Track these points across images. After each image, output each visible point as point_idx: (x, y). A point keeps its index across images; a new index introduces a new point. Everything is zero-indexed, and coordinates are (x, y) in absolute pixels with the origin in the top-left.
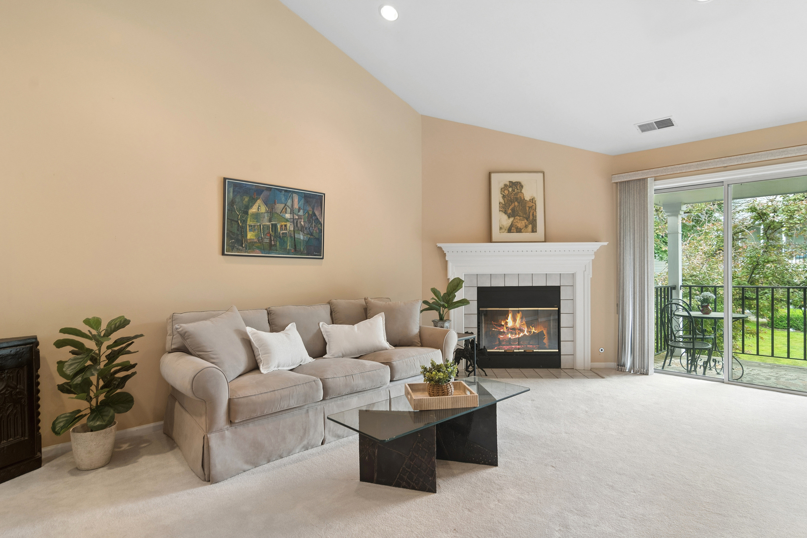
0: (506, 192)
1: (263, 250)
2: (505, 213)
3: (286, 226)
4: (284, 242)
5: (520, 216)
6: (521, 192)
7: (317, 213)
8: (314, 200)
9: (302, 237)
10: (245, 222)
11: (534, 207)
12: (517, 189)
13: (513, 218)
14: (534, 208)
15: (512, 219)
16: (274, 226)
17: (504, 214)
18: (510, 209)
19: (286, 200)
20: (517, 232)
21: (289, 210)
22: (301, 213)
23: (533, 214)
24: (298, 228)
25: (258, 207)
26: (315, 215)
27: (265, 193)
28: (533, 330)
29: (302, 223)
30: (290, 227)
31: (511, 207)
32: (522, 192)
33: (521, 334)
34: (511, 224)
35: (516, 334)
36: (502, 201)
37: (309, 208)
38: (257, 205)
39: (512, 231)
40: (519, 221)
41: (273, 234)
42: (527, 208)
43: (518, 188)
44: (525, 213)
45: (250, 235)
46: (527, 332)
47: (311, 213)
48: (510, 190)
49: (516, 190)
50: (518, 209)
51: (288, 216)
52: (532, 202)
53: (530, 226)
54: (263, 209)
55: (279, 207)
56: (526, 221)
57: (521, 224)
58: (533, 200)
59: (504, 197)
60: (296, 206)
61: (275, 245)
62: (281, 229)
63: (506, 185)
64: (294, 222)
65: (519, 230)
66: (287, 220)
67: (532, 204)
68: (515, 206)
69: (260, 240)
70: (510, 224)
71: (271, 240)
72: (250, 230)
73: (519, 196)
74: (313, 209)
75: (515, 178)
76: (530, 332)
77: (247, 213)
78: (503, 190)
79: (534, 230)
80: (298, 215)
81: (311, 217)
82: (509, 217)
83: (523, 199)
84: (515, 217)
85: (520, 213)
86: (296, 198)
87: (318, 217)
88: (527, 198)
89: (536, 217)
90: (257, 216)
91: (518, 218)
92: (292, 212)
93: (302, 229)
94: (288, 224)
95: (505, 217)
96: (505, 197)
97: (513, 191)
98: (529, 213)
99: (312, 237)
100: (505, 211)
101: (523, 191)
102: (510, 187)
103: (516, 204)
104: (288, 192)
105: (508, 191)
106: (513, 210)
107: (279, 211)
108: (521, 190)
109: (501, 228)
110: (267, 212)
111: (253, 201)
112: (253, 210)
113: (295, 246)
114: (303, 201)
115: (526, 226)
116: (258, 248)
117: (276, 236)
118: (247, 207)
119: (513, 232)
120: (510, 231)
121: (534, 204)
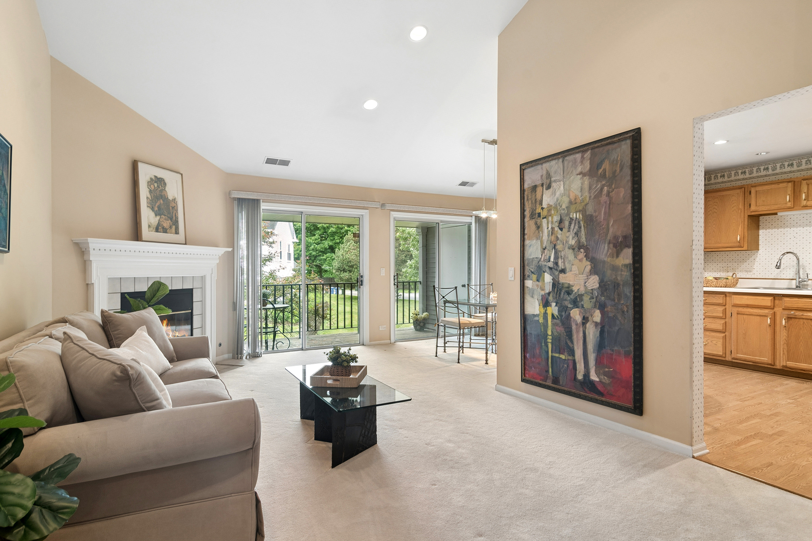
0: (152, 187)
2: (153, 209)
5: (165, 215)
6: (165, 190)
7: (5, 175)
8: (4, 153)
11: (176, 207)
13: (159, 217)
15: (158, 218)
17: (151, 211)
18: (156, 206)
20: (163, 232)
23: (175, 215)
26: (3, 178)
31: (157, 204)
34: (159, 222)
36: (149, 196)
39: (159, 230)
40: (164, 221)
42: (171, 208)
43: (162, 185)
44: (169, 213)
48: (156, 185)
49: (160, 186)
50: (163, 207)
52: (174, 203)
53: (174, 227)
56: (170, 221)
57: (166, 224)
58: (174, 200)
59: (150, 191)
63: (152, 179)
65: (165, 231)
67: (174, 205)
68: (160, 204)
70: (157, 223)
73: (163, 194)
74: (3, 168)
78: (149, 184)
79: (177, 232)
82: (156, 215)
83: (166, 197)
84: (161, 216)
85: (165, 212)
87: (6, 182)
88: (170, 198)
89: (178, 218)
91: (164, 217)
96: (152, 192)
97: (158, 187)
98: (173, 213)
99: (1, 215)
100: (152, 207)
101: (167, 189)
102: (156, 182)
103: (162, 201)
105: (154, 186)
106: (159, 207)
108: (165, 188)
109: (149, 226)
115: (171, 227)
119: (160, 232)
120: (157, 230)
121: (176, 205)
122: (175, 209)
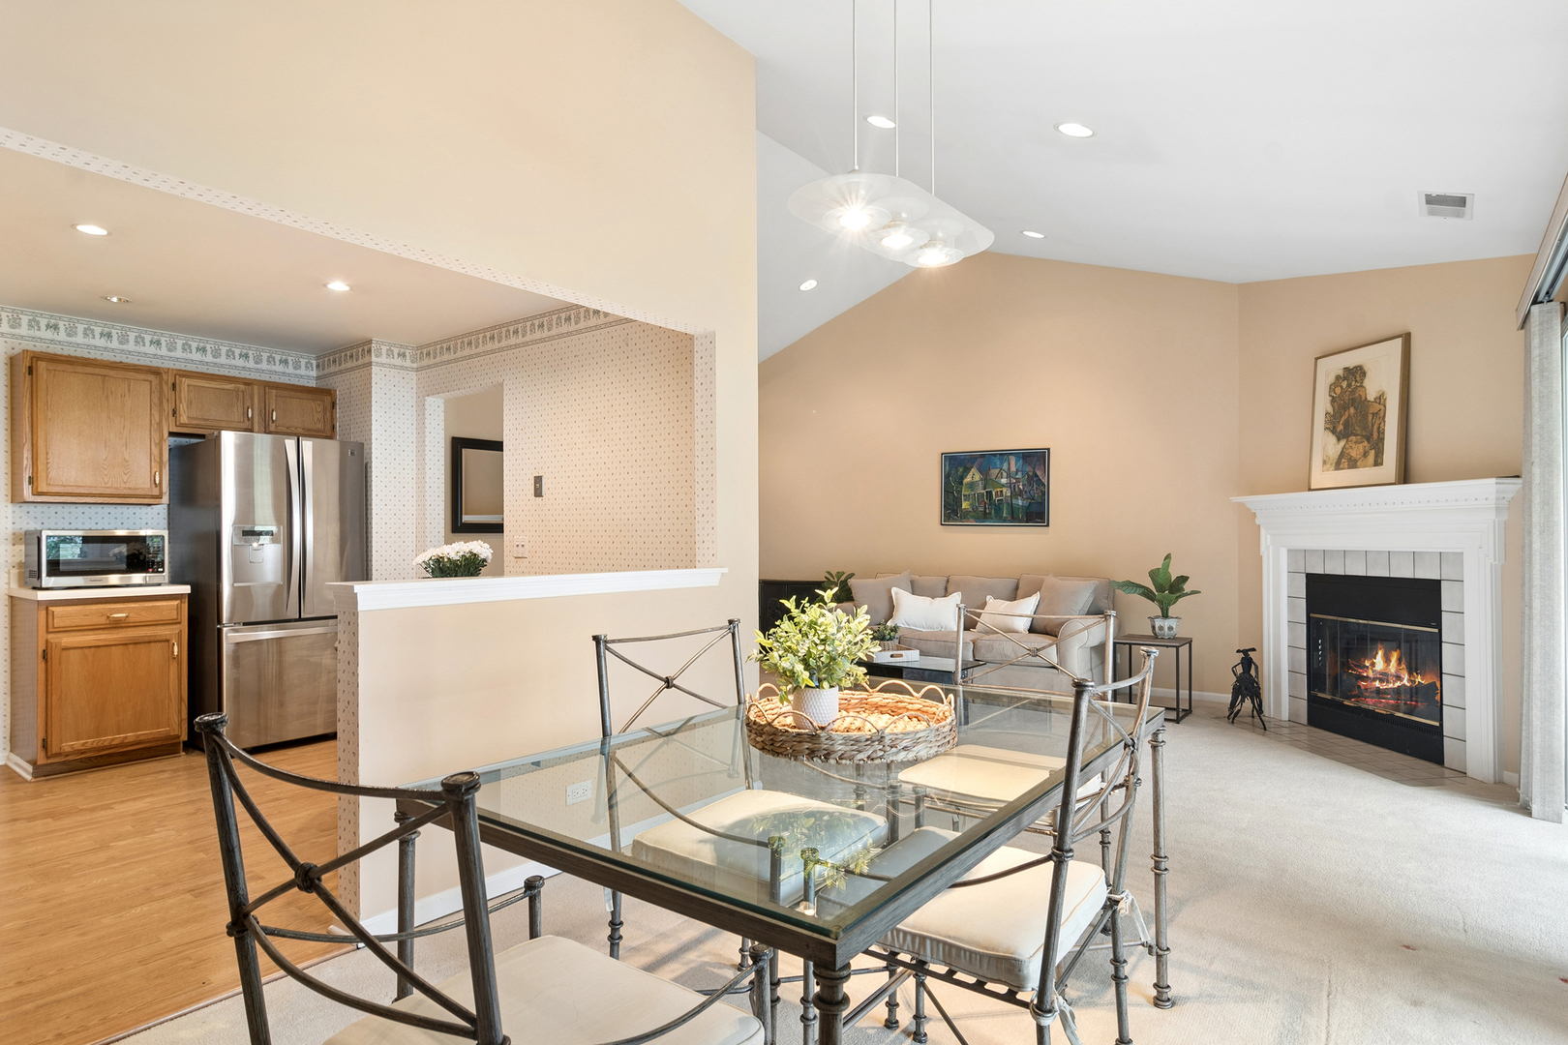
0: (1338, 390)
1: (977, 519)
2: (1333, 432)
3: (1001, 492)
4: (1000, 509)
5: (1357, 435)
6: (1361, 386)
7: (1039, 473)
8: (1036, 459)
9: (1020, 503)
10: (960, 492)
11: (1382, 412)
12: (1356, 381)
13: (1345, 440)
14: (1382, 415)
15: (1343, 443)
16: (989, 494)
17: (1331, 434)
18: (1341, 422)
19: (1002, 464)
20: (1349, 468)
21: (1005, 474)
22: (1019, 475)
23: (1379, 428)
24: (1016, 494)
25: (974, 476)
26: (1037, 476)
27: (979, 460)
28: (1419, 679)
29: (1021, 487)
30: (1007, 492)
31: (1343, 419)
32: (1364, 385)
33: (1398, 684)
34: (1341, 453)
35: (1388, 682)
36: (1330, 410)
37: (1028, 469)
38: (971, 473)
39: (1341, 466)
40: (1354, 446)
41: (987, 502)
42: (1370, 417)
43: (1358, 379)
44: (1365, 428)
45: (965, 505)
46: (1408, 681)
47: (1031, 474)
48: (1344, 384)
49: (1353, 383)
50: (1354, 420)
51: (1004, 481)
52: (1380, 404)
53: (1372, 453)
54: (977, 477)
55: (994, 472)
56: (1366, 443)
57: (1356, 452)
58: (1381, 399)
59: (1333, 400)
60: (1013, 469)
61: (990, 513)
62: (997, 496)
63: (1338, 378)
64: (1010, 485)
65: (1353, 464)
66: (1003, 486)
67: (1378, 407)
68: (1349, 415)
69: (975, 509)
70: (1339, 452)
71: (985, 508)
72: (965, 500)
73: (1357, 395)
74: (1034, 469)
75: (1351, 359)
76: (1413, 682)
77: (961, 483)
78: (1332, 387)
79: (1378, 462)
80: (1016, 479)
81: (1032, 479)
82: (1339, 440)
83: (1363, 399)
84: (1348, 437)
85: (1357, 428)
86: (1013, 460)
87: (1041, 478)
88: (1371, 397)
89: (1383, 433)
90: (972, 485)
91: (1353, 438)
92: (1009, 476)
93: (1020, 493)
94: (1004, 490)
95: (1332, 439)
96: (1336, 402)
97: (1349, 385)
98: (1373, 426)
99: (1033, 501)
100: (1334, 427)
101: (1366, 383)
102: (1345, 379)
103: (1352, 410)
104: (1003, 455)
105: (1342, 387)
106: (1346, 424)
107: (993, 477)
108: (1362, 383)
109: (1325, 462)
110: (982, 480)
111: (967, 470)
112: (968, 479)
113: (1012, 512)
114: (1021, 462)
115: (1365, 455)
116: (973, 517)
117: (990, 504)
118: (962, 478)
119: (1343, 469)
120: (1338, 466)
121: (1382, 407)
122: (1380, 415)
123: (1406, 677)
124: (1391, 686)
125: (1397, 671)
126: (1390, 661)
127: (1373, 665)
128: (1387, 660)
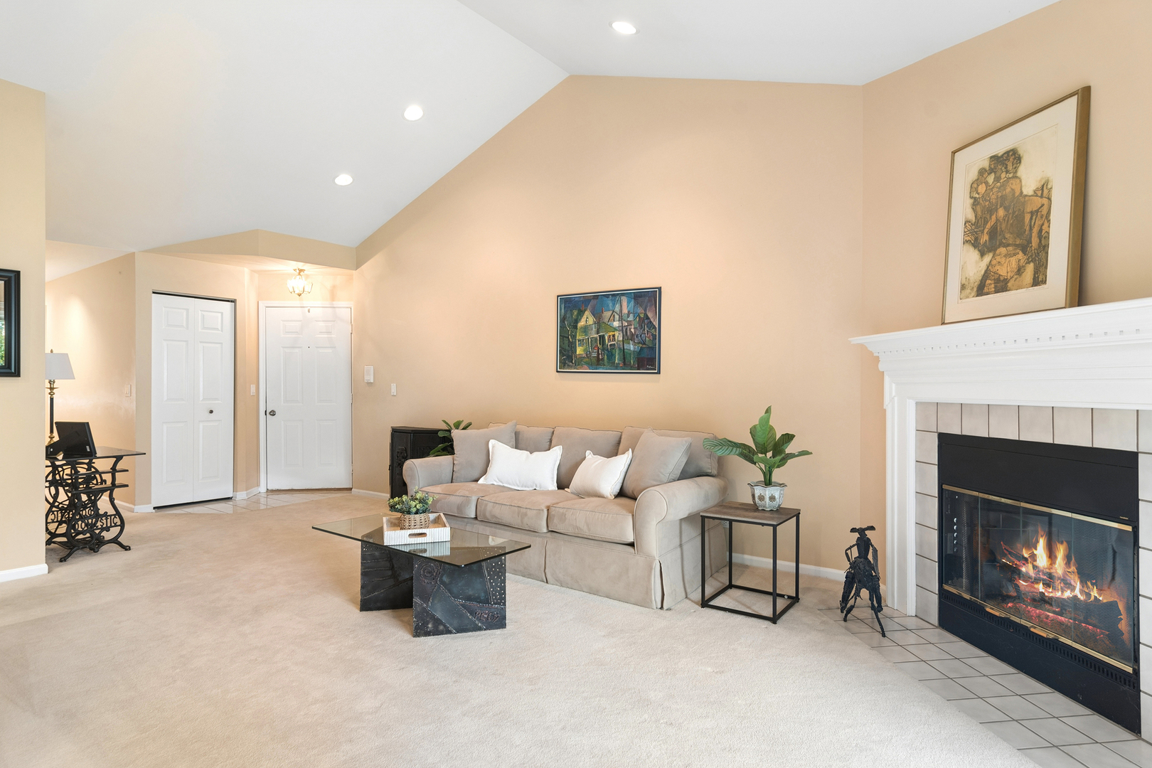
0: (982, 189)
1: (590, 365)
2: (975, 244)
3: (614, 336)
4: (612, 355)
5: (1008, 245)
6: (1015, 177)
7: (650, 315)
8: (648, 299)
9: (632, 347)
10: (574, 337)
11: (1045, 208)
12: (1007, 172)
13: (991, 255)
14: (1044, 211)
15: (988, 258)
16: (602, 338)
17: (972, 249)
18: (986, 231)
19: (614, 305)
20: (996, 292)
21: (617, 317)
22: (631, 318)
23: (1041, 231)
24: (628, 337)
25: (587, 319)
26: (648, 318)
27: (593, 302)
28: (1095, 593)
29: (633, 330)
30: (619, 336)
31: (988, 226)
32: (1019, 174)
33: (1068, 594)
34: (986, 272)
35: (1054, 589)
36: (971, 216)
37: (640, 310)
38: (585, 317)
39: (986, 290)
40: (1003, 260)
41: (600, 346)
42: (1027, 217)
43: (1010, 167)
44: (1020, 234)
45: (580, 350)
46: (1082, 592)
47: (642, 316)
48: (991, 179)
49: (1003, 175)
50: (1004, 226)
51: (616, 324)
52: (1042, 197)
53: (1030, 268)
54: (591, 320)
55: (607, 314)
56: (1021, 255)
57: (1006, 268)
58: (1044, 190)
59: (976, 203)
60: (625, 311)
61: (603, 359)
62: (609, 340)
63: (982, 172)
64: (622, 329)
65: (1002, 286)
66: (615, 329)
67: (1038, 202)
68: (997, 220)
69: (588, 355)
70: (983, 272)
71: (598, 354)
72: (579, 345)
73: (1008, 190)
74: (645, 310)
76: (1088, 595)
77: (576, 327)
78: (974, 187)
79: (1039, 280)
80: (627, 321)
81: (643, 321)
82: (982, 254)
83: (1017, 193)
84: (995, 250)
85: (1008, 236)
86: (624, 300)
87: (652, 320)
88: (1029, 189)
89: (1047, 238)
90: (586, 329)
91: (1002, 250)
92: (621, 319)
93: (632, 337)
94: (617, 334)
95: (973, 254)
96: (978, 203)
97: (997, 179)
98: (1031, 229)
99: (644, 346)
100: (976, 239)
101: (1022, 171)
102: (992, 171)
103: (1001, 212)
104: (615, 296)
105: (987, 183)
106: (993, 233)
107: (606, 320)
108: (1016, 172)
109: (963, 287)
110: (595, 323)
111: (581, 313)
112: (582, 323)
113: (624, 359)
114: (632, 303)
115: (1020, 271)
116: (587, 363)
117: (603, 350)
118: (577, 321)
119: (988, 294)
120: (981, 291)
121: (1045, 201)
122: (1043, 215)
123: (1078, 586)
124: (1059, 594)
125: (1065, 573)
126: (1056, 557)
127: (1033, 557)
128: (1051, 555)
